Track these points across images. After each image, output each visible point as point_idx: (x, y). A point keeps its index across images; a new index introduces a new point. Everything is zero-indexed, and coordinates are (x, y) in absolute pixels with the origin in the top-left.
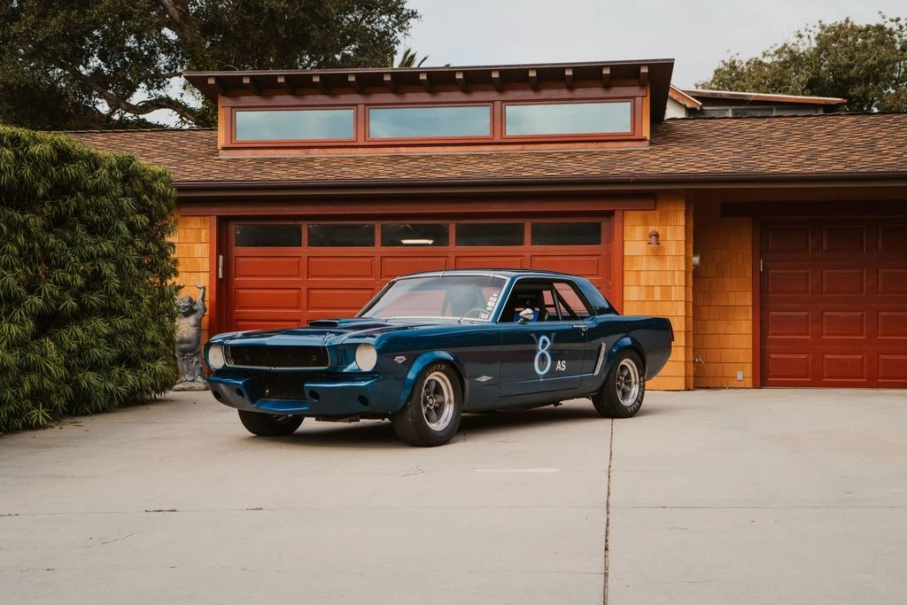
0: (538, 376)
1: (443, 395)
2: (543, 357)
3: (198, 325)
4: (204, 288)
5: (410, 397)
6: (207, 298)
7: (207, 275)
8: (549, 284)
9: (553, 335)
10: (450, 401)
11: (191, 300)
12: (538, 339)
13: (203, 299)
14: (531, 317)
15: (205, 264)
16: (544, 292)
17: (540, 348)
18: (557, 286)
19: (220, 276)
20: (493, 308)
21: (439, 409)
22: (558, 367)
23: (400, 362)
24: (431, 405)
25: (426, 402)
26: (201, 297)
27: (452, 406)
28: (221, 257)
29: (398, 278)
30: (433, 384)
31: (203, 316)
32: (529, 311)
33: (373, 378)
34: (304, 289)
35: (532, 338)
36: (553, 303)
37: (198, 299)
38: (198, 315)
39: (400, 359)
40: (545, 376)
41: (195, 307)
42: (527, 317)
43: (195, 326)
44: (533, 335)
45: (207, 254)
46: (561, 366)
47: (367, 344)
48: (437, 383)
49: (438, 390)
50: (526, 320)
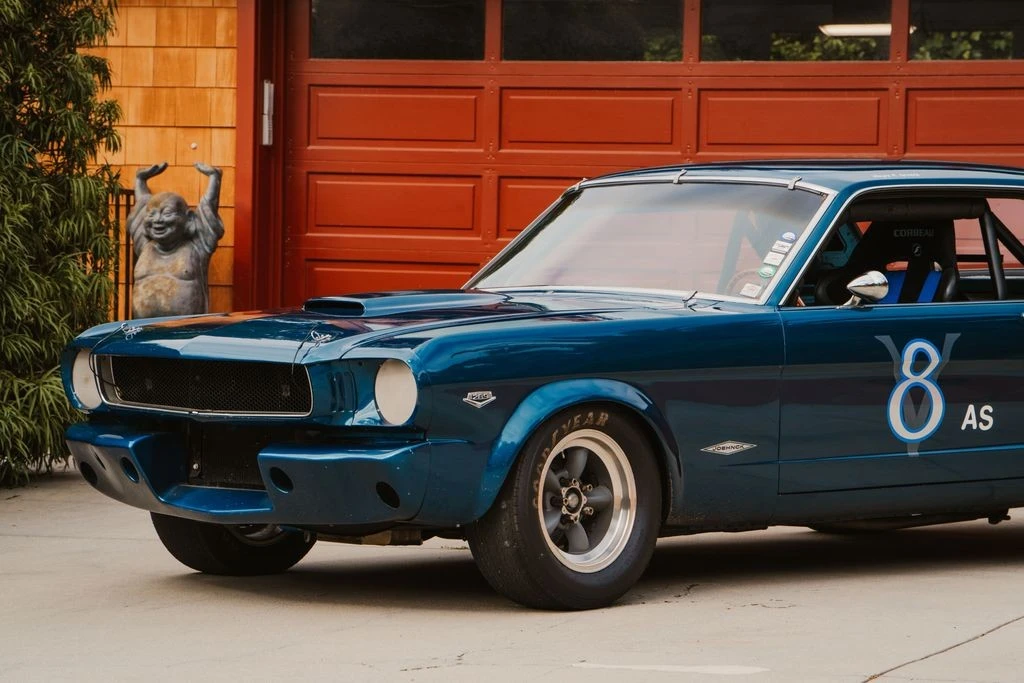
0: (903, 445)
1: (610, 487)
2: (917, 395)
3: (200, 272)
4: (219, 174)
5: (506, 489)
6: (227, 197)
7: (229, 137)
8: (973, 202)
9: (951, 338)
10: (626, 503)
11: (180, 206)
12: (901, 349)
13: (214, 203)
14: (883, 292)
15: (226, 107)
16: (959, 225)
17: (906, 370)
18: (997, 206)
19: (266, 140)
20: (777, 268)
21: (596, 522)
22: (970, 419)
23: (479, 405)
24: (573, 510)
25: (556, 502)
26: (207, 196)
27: (632, 513)
28: (268, 89)
29: (584, 183)
30: (581, 461)
31: (214, 247)
32: (875, 277)
33: (412, 442)
34: (490, 177)
35: (882, 346)
36: (980, 250)
37: (200, 202)
38: (200, 247)
39: (479, 398)
40: (923, 444)
41: (192, 226)
42: (869, 292)
43: (190, 276)
44: (886, 340)
45: (229, 80)
46: (978, 418)
47: (397, 362)
48: (591, 456)
49: (595, 473)
50: (867, 299)
